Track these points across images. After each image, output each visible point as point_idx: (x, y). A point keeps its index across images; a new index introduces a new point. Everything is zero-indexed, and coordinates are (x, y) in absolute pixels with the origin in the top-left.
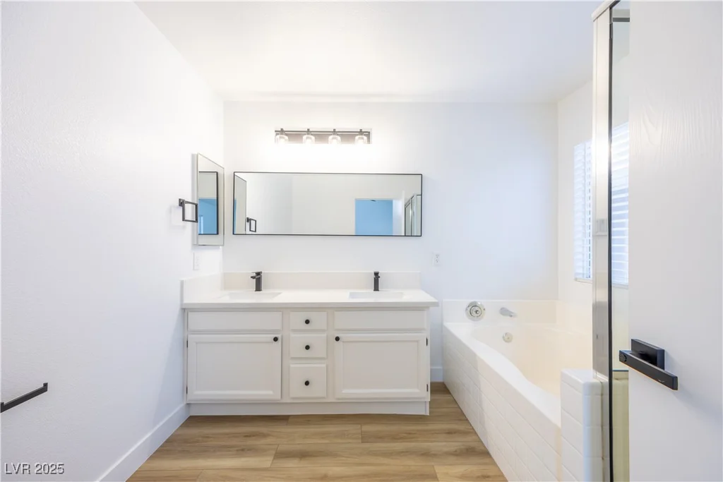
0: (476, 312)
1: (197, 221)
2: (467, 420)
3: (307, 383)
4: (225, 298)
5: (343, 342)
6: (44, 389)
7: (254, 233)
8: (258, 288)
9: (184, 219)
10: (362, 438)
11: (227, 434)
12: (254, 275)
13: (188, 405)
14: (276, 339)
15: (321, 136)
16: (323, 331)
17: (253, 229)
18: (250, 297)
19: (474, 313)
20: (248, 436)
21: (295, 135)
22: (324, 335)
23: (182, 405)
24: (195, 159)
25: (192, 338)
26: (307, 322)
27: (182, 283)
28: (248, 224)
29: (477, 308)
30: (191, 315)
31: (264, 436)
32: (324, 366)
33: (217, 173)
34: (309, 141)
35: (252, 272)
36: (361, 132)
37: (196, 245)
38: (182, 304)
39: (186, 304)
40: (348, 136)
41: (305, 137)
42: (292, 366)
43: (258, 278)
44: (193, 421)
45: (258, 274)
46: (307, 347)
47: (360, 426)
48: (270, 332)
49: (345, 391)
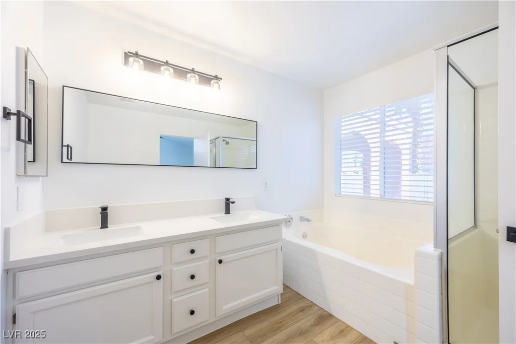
2: (304, 297)
3: (192, 313)
5: (224, 263)
8: (104, 224)
14: (159, 277)
15: (180, 71)
21: (153, 64)
22: (207, 261)
26: (192, 252)
27: (7, 231)
32: (207, 290)
36: (216, 77)
38: (6, 264)
41: (162, 68)
42: (174, 300)
45: (104, 209)
46: (193, 277)
48: (149, 271)
49: (225, 307)
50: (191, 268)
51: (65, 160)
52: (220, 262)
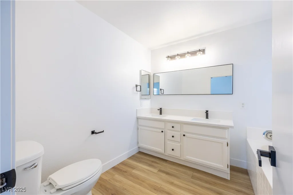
0: (271, 136)
1: (141, 91)
3: (173, 150)
4: (150, 116)
5: (187, 137)
6: (103, 132)
7: (163, 94)
8: (161, 114)
9: (136, 91)
10: (192, 177)
11: (147, 159)
12: (159, 109)
13: (139, 147)
14: (162, 132)
15: (182, 55)
16: (178, 131)
17: (162, 92)
18: (158, 116)
19: (269, 137)
20: (153, 162)
21: (172, 57)
22: (179, 133)
23: (137, 147)
24: (141, 71)
25: (140, 127)
26: (173, 127)
27: (137, 110)
28: (160, 91)
29: (271, 134)
30: (139, 120)
31: (158, 163)
32: (179, 145)
33: (149, 75)
34: (178, 58)
35: (159, 108)
36: (200, 50)
37: (141, 99)
38: (137, 116)
39: (138, 117)
40: (194, 53)
41: (176, 57)
42: (168, 142)
43: (161, 110)
44: (140, 153)
45: (161, 109)
46: (173, 137)
47: (193, 172)
48: (159, 129)
49: (187, 157)
50: (173, 133)
51: (160, 94)
52: (184, 135)
